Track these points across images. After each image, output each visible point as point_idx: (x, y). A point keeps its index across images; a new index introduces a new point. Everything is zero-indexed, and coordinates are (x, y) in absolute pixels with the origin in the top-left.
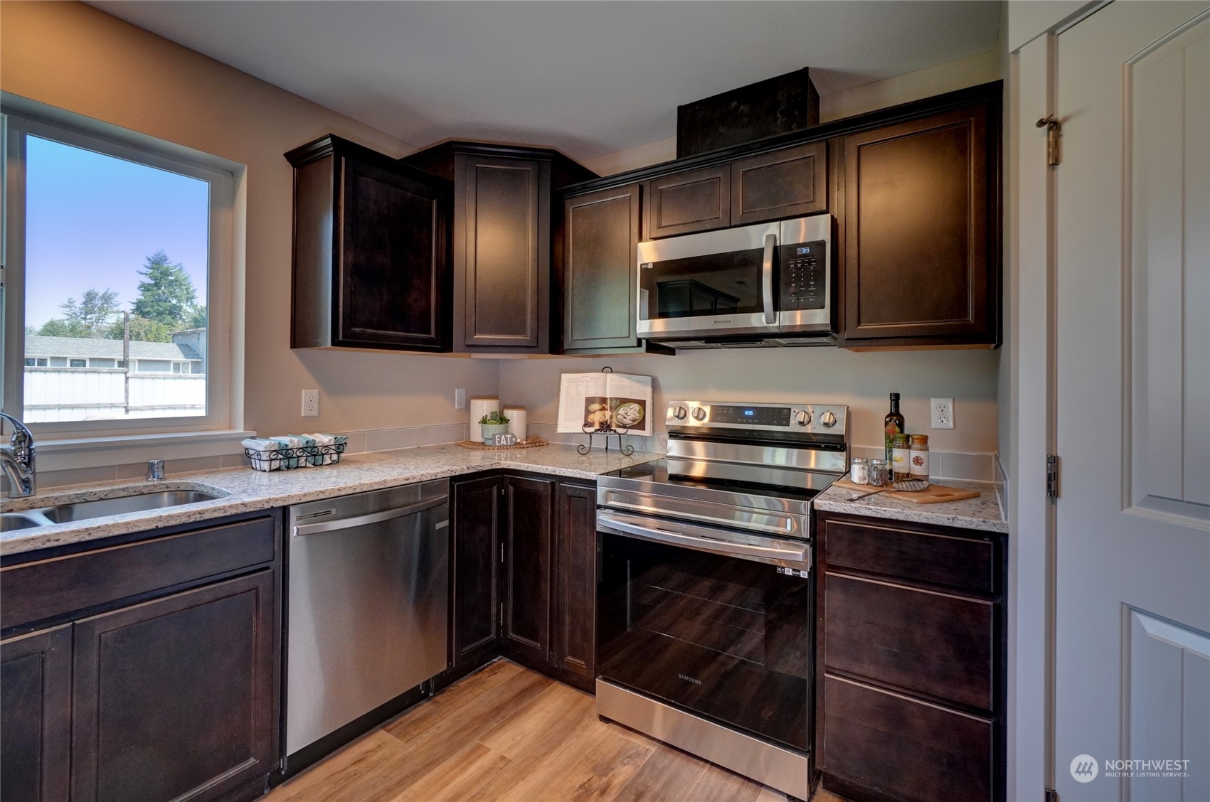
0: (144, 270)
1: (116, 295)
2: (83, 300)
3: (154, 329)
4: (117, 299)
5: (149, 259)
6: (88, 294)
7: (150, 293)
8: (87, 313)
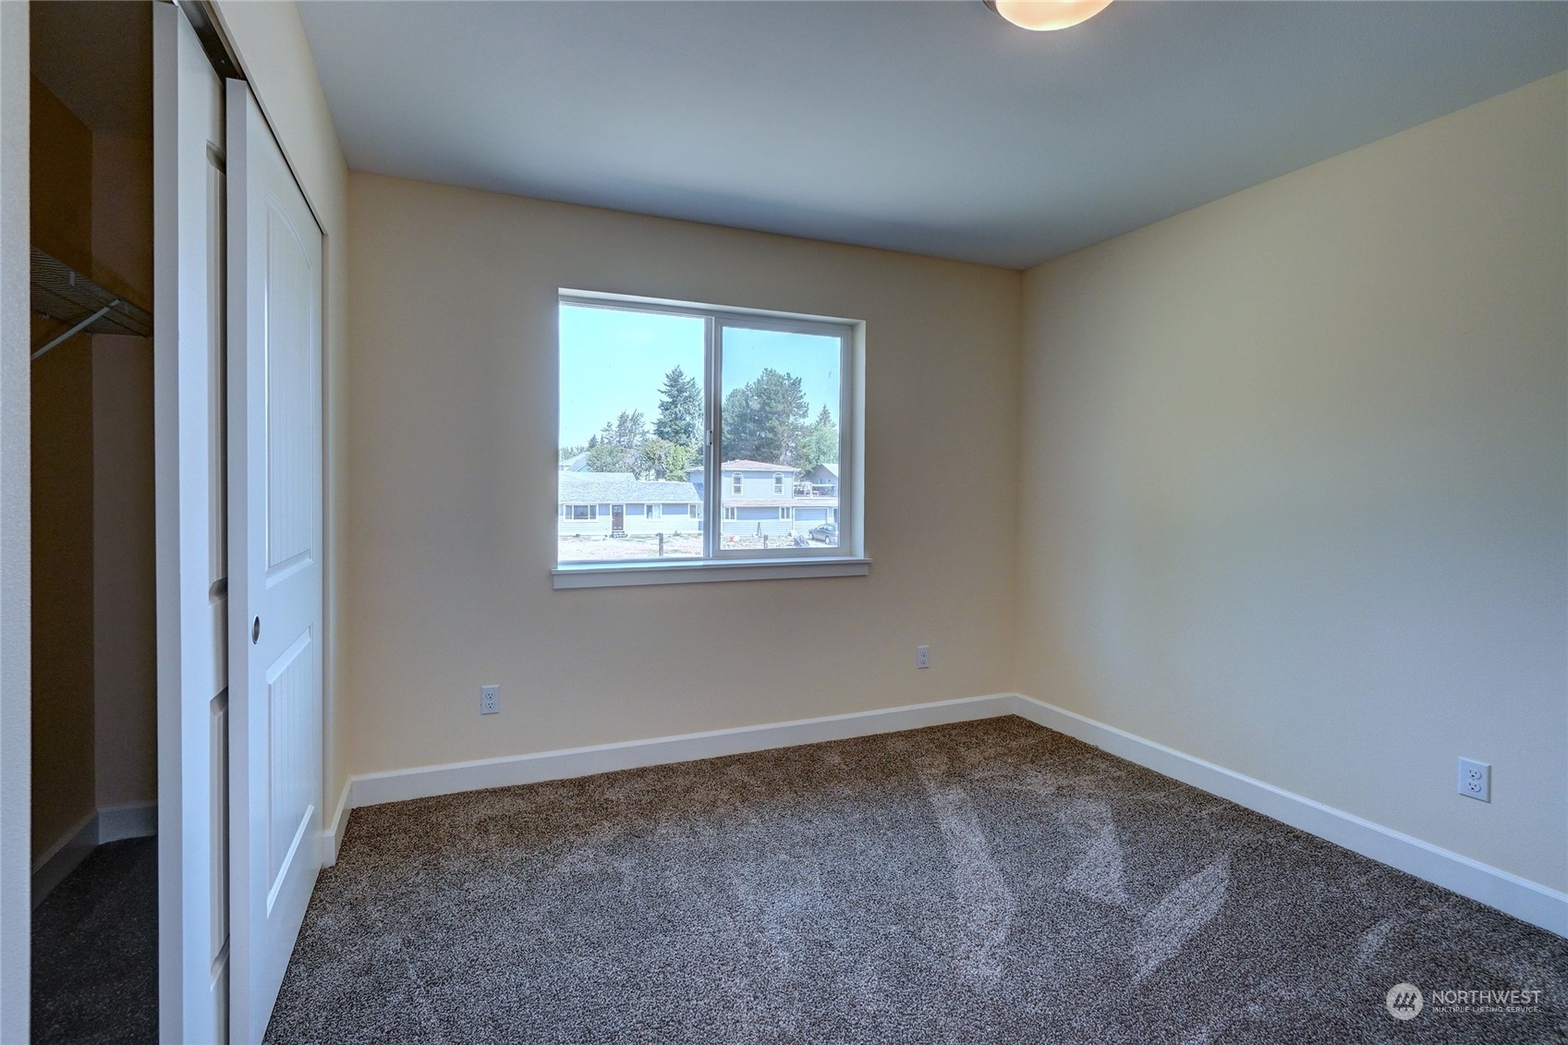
0: (664, 388)
1: (642, 415)
2: (618, 423)
3: (672, 452)
4: (643, 420)
5: (668, 377)
6: (622, 417)
7: (667, 412)
8: (620, 436)
